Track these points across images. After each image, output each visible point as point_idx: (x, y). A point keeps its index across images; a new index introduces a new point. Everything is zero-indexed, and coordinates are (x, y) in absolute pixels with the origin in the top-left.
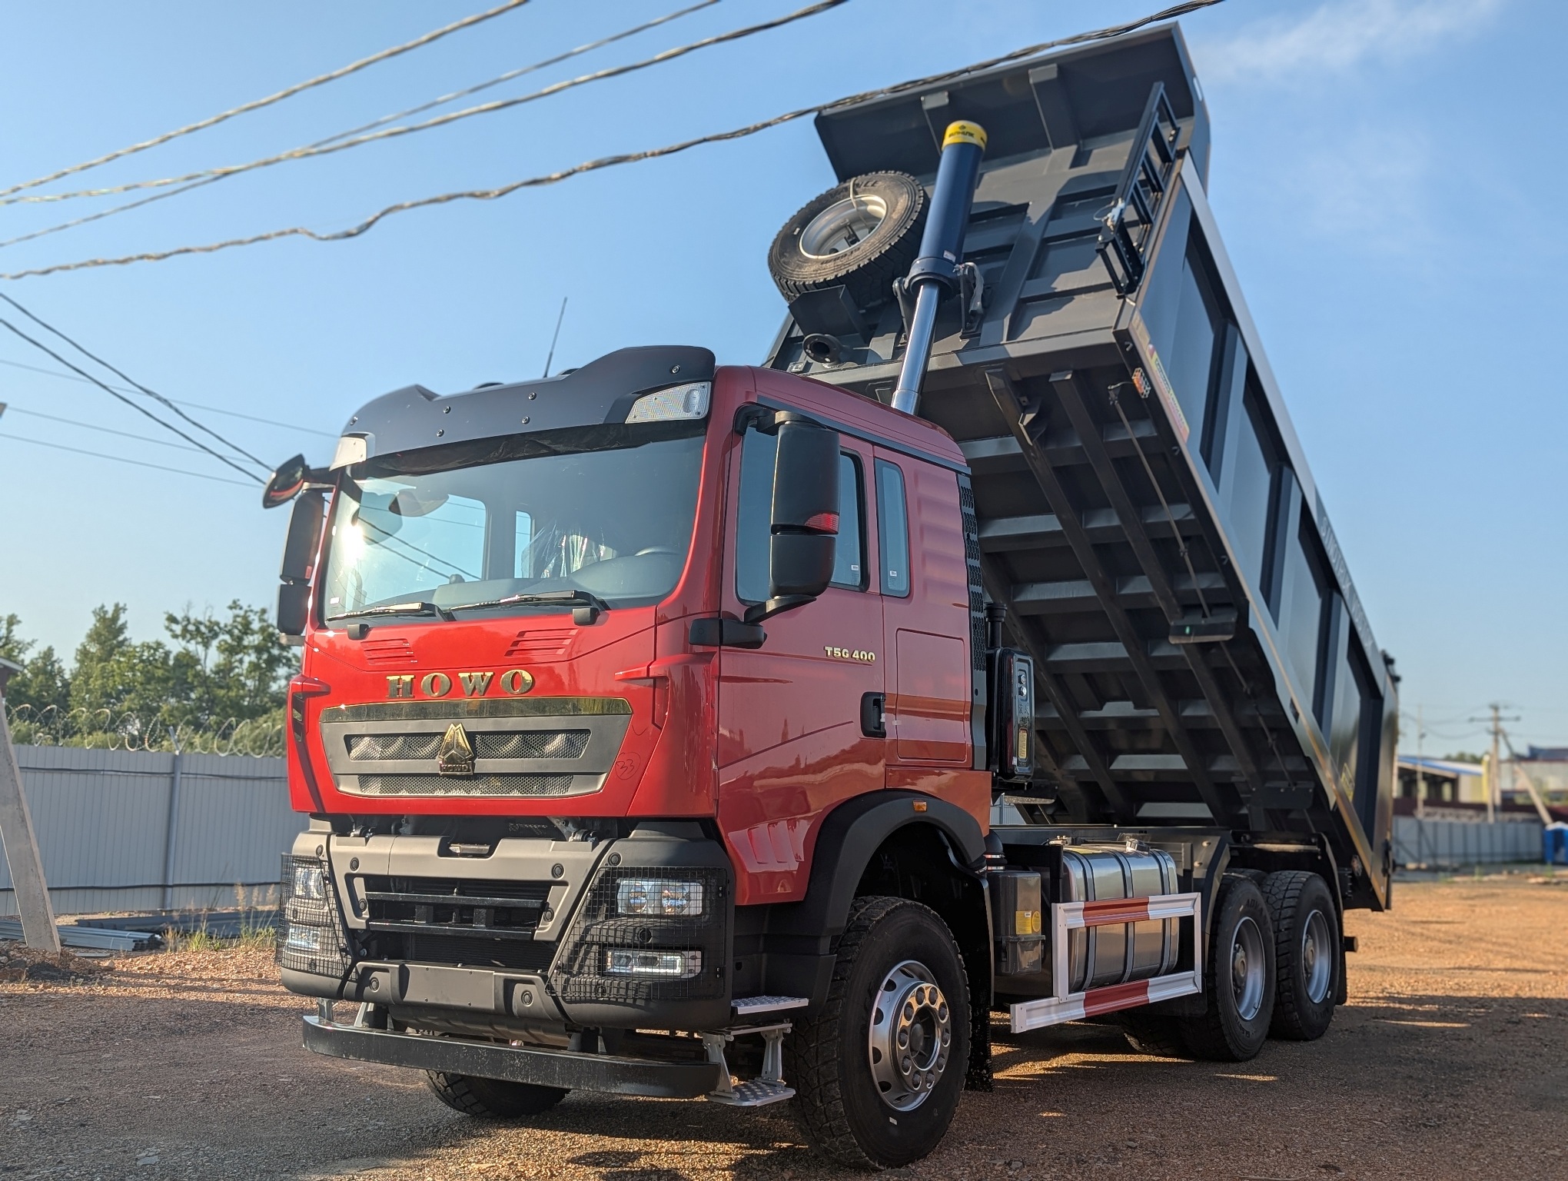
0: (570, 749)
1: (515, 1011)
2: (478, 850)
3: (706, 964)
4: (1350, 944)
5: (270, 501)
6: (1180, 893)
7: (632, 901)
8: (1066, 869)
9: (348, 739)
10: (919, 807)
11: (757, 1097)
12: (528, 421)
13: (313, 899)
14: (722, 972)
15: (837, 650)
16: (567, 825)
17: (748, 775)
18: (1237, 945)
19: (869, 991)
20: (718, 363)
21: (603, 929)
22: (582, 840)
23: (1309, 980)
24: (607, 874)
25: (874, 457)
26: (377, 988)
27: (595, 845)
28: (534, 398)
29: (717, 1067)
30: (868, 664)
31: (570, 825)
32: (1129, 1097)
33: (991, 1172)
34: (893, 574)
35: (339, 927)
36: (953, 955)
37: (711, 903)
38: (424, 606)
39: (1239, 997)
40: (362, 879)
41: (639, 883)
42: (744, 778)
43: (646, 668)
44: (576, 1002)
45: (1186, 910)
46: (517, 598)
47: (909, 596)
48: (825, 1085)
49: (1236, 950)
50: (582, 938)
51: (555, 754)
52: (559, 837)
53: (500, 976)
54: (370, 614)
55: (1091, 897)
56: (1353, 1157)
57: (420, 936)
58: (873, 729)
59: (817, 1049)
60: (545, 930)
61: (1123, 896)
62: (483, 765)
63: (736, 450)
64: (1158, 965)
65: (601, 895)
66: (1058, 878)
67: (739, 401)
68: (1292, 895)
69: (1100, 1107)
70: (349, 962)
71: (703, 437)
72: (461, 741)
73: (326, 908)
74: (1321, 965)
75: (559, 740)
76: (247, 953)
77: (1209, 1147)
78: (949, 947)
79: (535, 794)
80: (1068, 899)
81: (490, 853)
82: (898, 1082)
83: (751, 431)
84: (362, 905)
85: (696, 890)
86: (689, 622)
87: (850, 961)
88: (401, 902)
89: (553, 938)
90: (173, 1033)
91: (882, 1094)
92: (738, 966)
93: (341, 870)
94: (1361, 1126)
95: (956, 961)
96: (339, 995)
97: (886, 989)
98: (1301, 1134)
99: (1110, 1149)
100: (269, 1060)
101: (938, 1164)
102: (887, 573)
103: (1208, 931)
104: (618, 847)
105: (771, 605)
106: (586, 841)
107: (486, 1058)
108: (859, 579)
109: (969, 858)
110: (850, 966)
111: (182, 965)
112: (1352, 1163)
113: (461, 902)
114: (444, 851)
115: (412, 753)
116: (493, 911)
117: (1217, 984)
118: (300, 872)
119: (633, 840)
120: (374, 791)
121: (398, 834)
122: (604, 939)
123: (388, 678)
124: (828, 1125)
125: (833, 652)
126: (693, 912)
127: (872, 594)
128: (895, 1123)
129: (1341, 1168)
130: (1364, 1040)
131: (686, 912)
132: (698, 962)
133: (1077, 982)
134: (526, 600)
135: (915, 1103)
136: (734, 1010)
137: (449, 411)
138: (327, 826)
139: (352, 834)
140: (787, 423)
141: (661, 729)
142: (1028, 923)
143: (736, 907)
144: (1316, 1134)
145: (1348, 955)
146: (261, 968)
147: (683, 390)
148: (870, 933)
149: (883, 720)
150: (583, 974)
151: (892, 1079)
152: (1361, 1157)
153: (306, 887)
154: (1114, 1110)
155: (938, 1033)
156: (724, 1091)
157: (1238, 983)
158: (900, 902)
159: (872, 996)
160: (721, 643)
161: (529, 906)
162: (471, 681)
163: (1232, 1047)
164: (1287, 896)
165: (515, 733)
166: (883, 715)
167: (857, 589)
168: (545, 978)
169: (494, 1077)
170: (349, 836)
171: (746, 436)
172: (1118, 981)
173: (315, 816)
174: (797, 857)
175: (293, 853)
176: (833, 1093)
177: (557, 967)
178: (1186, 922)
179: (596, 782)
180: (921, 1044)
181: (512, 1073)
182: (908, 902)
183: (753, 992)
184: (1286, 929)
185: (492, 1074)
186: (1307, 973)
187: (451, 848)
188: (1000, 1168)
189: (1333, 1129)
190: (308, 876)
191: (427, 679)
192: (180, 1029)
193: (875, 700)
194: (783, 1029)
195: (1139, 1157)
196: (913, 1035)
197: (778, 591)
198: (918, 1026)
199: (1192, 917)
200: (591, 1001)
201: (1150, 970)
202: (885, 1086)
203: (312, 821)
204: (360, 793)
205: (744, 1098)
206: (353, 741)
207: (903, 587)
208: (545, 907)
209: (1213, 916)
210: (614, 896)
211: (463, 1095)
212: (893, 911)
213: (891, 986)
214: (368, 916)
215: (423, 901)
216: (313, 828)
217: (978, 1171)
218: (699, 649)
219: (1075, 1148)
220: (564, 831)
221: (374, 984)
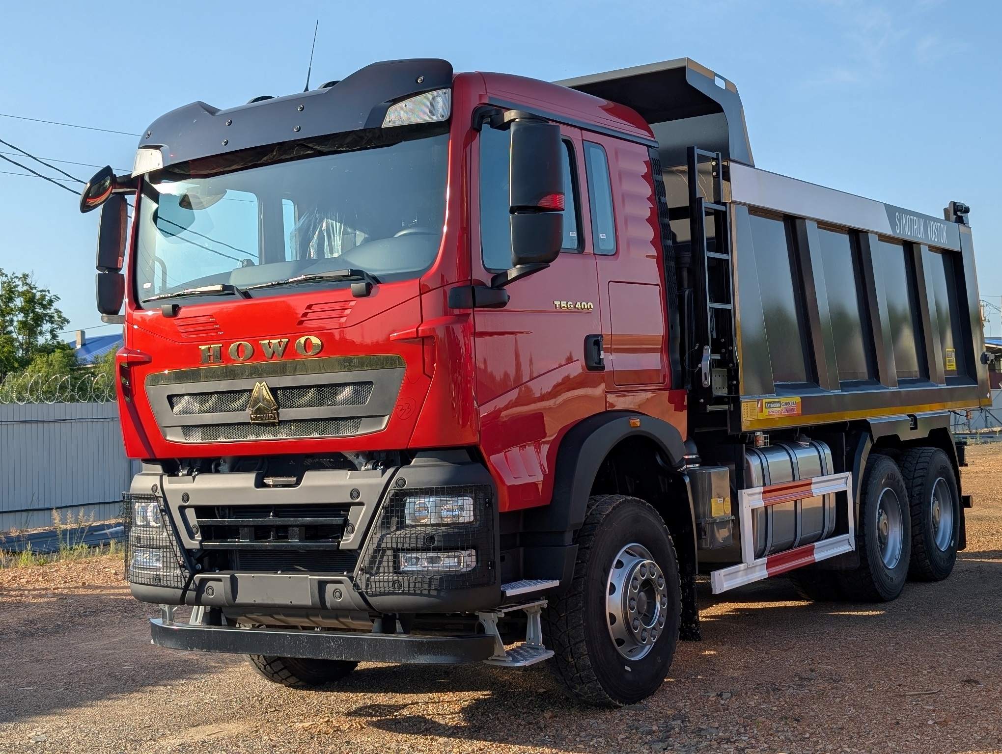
0: (357, 398)
1: (328, 605)
2: (288, 481)
3: (479, 559)
4: (966, 502)
5: (85, 207)
6: (835, 473)
7: (417, 514)
8: (747, 462)
9: (170, 398)
10: (635, 423)
11: (526, 659)
12: (299, 130)
13: (150, 527)
14: (493, 565)
15: (563, 304)
16: (358, 458)
17: (497, 408)
18: (880, 511)
19: (604, 570)
20: (456, 71)
21: (396, 536)
22: (373, 469)
23: (936, 533)
24: (396, 494)
25: (583, 140)
26: (213, 594)
27: (383, 472)
28: (302, 109)
29: (493, 638)
30: (588, 312)
31: (360, 457)
32: (804, 636)
33: (707, 702)
34: (602, 236)
35: (177, 549)
36: (665, 536)
37: (480, 510)
38: (225, 287)
39: (883, 550)
40: (193, 510)
41: (422, 500)
42: (494, 411)
43: (415, 329)
44: (376, 595)
45: (841, 488)
46: (303, 277)
47: (616, 253)
48: (575, 644)
49: (880, 515)
50: (379, 545)
51: (345, 402)
52: (352, 467)
53: (314, 579)
54: (179, 295)
55: (767, 482)
56: (988, 672)
57: (244, 552)
58: (594, 365)
59: (567, 617)
60: (348, 541)
61: (792, 479)
62: (286, 413)
63: (475, 144)
64: (821, 531)
65: (392, 511)
66: (742, 469)
67: (474, 103)
68: (921, 467)
69: (782, 645)
70: (187, 575)
71: (447, 135)
72: (265, 394)
73: (165, 534)
74: (945, 521)
75: (347, 392)
76: (68, 566)
77: (874, 672)
78: (661, 530)
79: (329, 436)
80: (750, 486)
81: (298, 483)
82: (631, 637)
83: (485, 127)
84: (194, 530)
85: (468, 503)
86: (448, 289)
87: (588, 548)
88: (227, 526)
89: (356, 546)
90: (26, 636)
91: (618, 648)
92: (502, 559)
93: (174, 504)
94: (990, 647)
95: (667, 541)
96: (182, 601)
97: (616, 567)
98: (945, 657)
99: (797, 679)
100: (110, 652)
101: (664, 699)
102: (598, 236)
103: (858, 501)
104: (403, 472)
105: (513, 273)
106: (376, 469)
107: (306, 643)
108: (576, 243)
109: (674, 460)
110: (589, 551)
111: (17, 579)
112: (988, 677)
113: (278, 523)
114: (260, 484)
115: (224, 407)
116: (304, 528)
117: (866, 542)
118: (138, 506)
119: (414, 466)
120: (196, 439)
121: (217, 471)
122: (394, 545)
123: (200, 347)
124: (578, 675)
125: (560, 305)
126: (467, 520)
127: (589, 255)
128: (629, 669)
129: (980, 681)
130: (982, 578)
131: (461, 520)
132: (474, 558)
133: (759, 550)
134: (310, 279)
135: (643, 654)
136: (504, 593)
137: (230, 123)
138: (158, 469)
139: (180, 474)
140: (517, 120)
141: (431, 378)
142: (719, 507)
143: (500, 513)
144: (956, 656)
145: (966, 510)
146: (82, 578)
147: (426, 98)
148: (602, 525)
149: (602, 356)
150: (380, 573)
151: (625, 636)
152: (994, 671)
153: (145, 518)
154: (794, 647)
155: (658, 598)
156: (499, 656)
157: (883, 540)
158: (623, 498)
159: (607, 574)
160: (474, 306)
161: (334, 523)
162: (270, 347)
163: (879, 591)
164: (917, 468)
165: (310, 387)
166: (602, 352)
167: (576, 252)
168: (351, 578)
169: (314, 658)
170: (177, 475)
171: (482, 132)
172: (790, 547)
173: (147, 461)
174: (543, 471)
175: (131, 492)
176: (581, 650)
177: (361, 569)
178: (841, 497)
179: (381, 424)
180: (645, 608)
181: (329, 653)
182: (629, 498)
183: (515, 578)
184: (917, 495)
185: (312, 654)
186: (935, 528)
187: (265, 481)
188: (714, 699)
189: (969, 651)
190: (145, 510)
191: (233, 346)
192: (30, 632)
193: (595, 341)
194: (541, 605)
195: (820, 683)
196: (640, 601)
197: (519, 261)
198: (642, 593)
199: (846, 491)
200: (389, 594)
201: (814, 536)
202: (620, 642)
203: (144, 465)
204: (184, 441)
205: (515, 660)
206: (174, 400)
207: (610, 246)
208: (346, 523)
209: (862, 490)
210: (403, 511)
211: (280, 671)
212: (617, 506)
213: (620, 564)
214: (200, 538)
215: (245, 524)
216: (146, 470)
217: (697, 702)
218: (457, 312)
219: (768, 679)
220: (356, 462)
221: (210, 591)
